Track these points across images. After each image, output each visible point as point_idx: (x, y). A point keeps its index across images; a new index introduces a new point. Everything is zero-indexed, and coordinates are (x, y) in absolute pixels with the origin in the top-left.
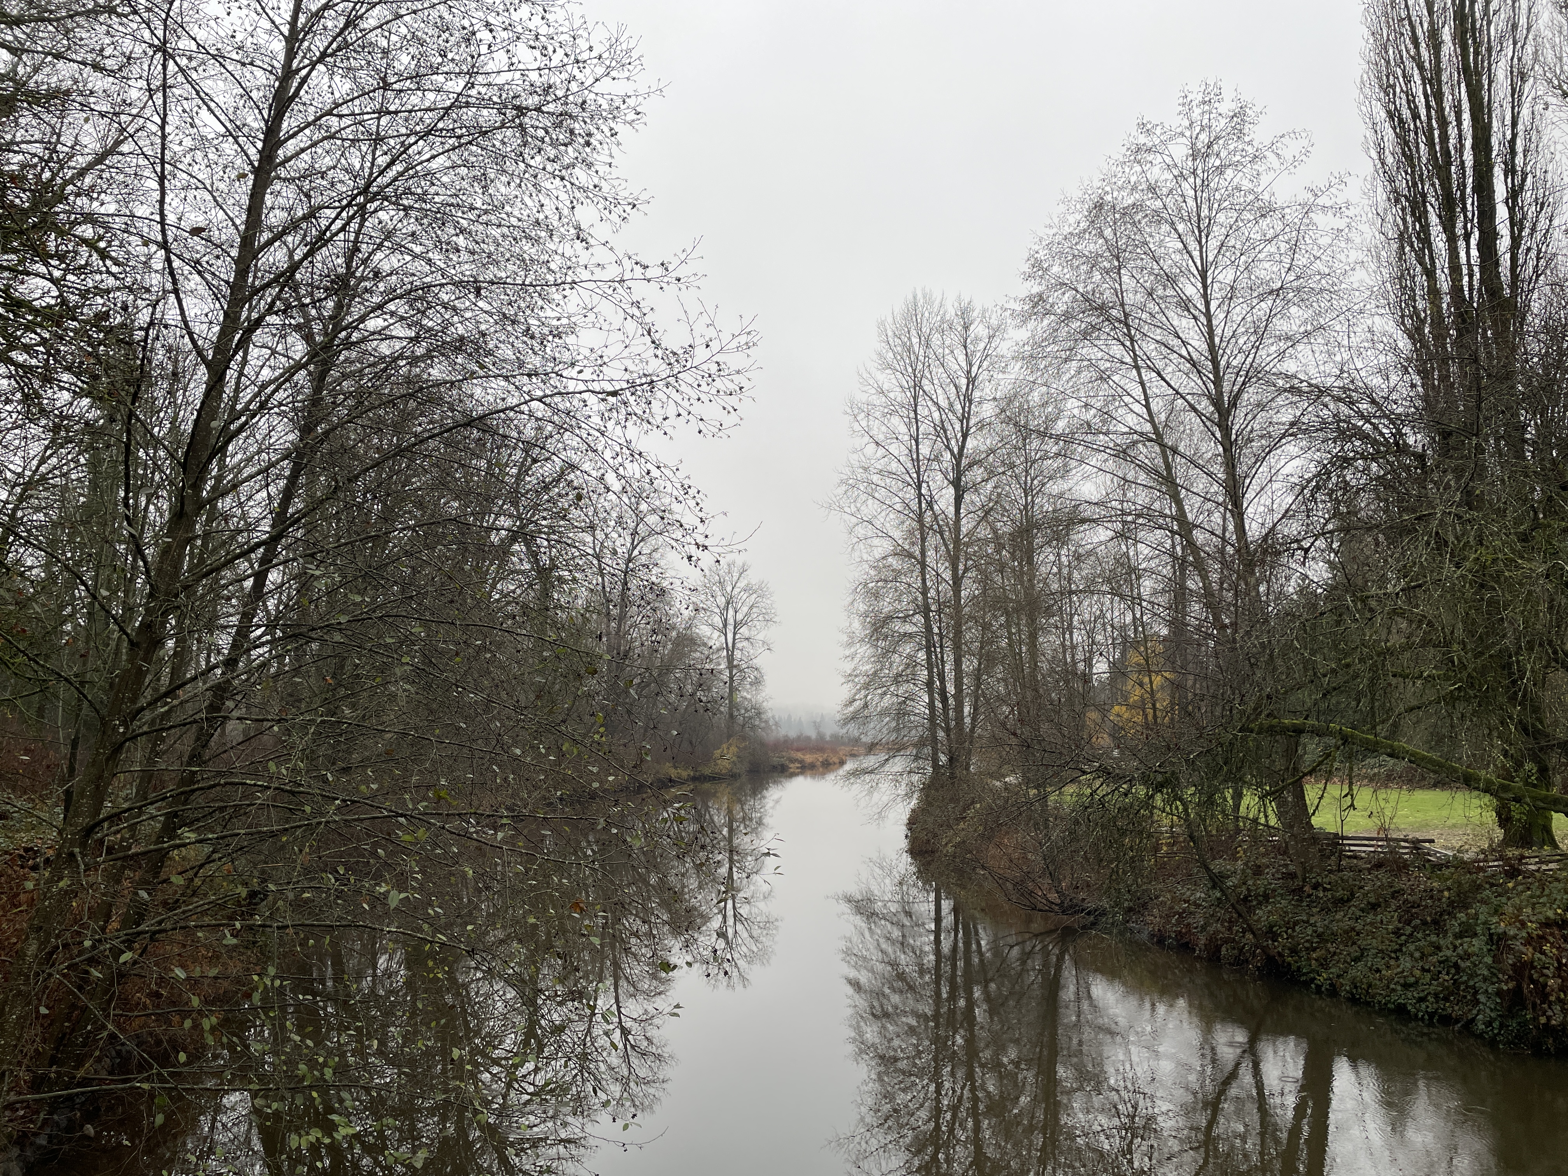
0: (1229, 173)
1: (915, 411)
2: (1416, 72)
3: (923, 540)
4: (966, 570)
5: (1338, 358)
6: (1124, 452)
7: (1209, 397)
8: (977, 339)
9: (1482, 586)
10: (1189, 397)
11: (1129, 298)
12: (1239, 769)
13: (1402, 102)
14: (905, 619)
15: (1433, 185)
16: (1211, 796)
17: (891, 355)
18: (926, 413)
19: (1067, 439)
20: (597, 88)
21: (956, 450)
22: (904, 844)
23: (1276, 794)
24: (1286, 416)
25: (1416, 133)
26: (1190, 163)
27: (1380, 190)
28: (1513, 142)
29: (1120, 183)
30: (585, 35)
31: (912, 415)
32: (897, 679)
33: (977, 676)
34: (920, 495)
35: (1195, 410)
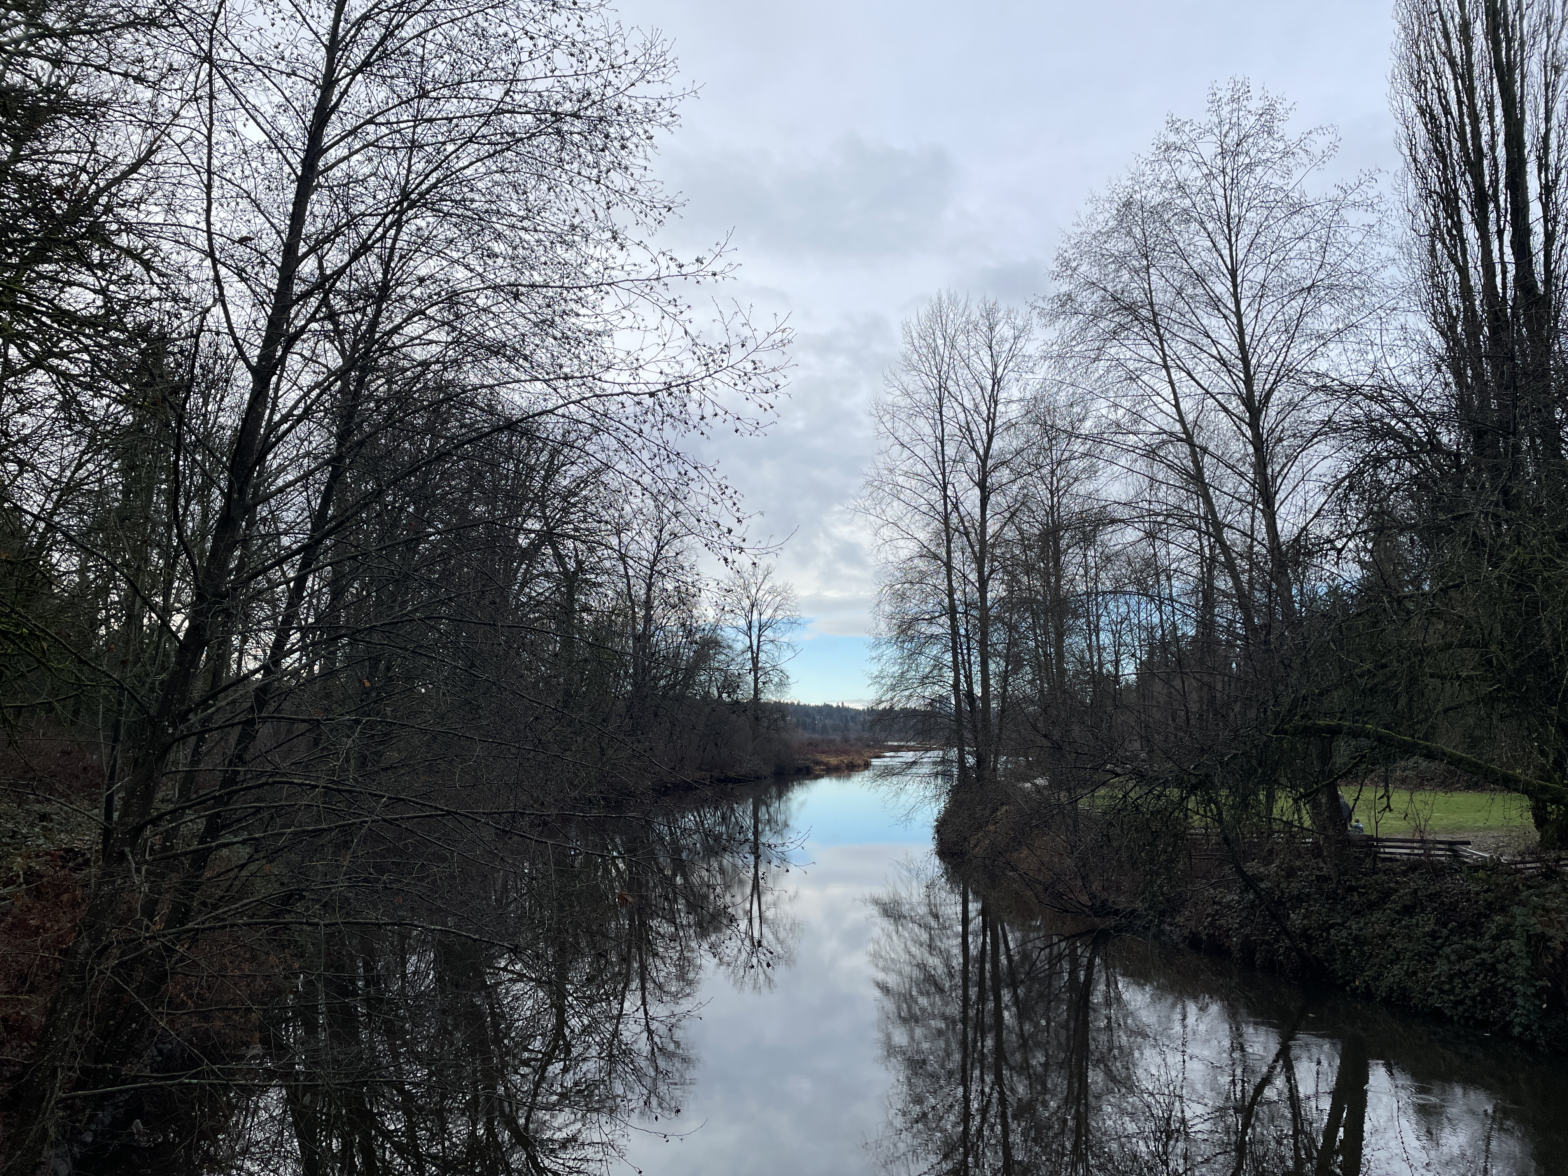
0: (1259, 170)
1: (941, 413)
2: (1447, 67)
3: (949, 541)
4: (992, 571)
5: (1371, 357)
6: (1153, 451)
7: (1240, 396)
8: (1003, 340)
9: (1519, 586)
10: (1218, 397)
11: (1159, 298)
12: (1274, 771)
13: (1433, 97)
14: (931, 621)
15: (1466, 182)
16: (1244, 799)
17: (916, 356)
18: (952, 414)
19: (1097, 439)
20: (631, 91)
21: (981, 452)
22: (932, 846)
23: (1309, 796)
24: (1319, 414)
25: (1448, 130)
26: (1219, 163)
27: (1411, 185)
28: (1546, 138)
29: (1148, 183)
30: (621, 40)
31: (937, 416)
32: (923, 681)
33: (1004, 677)
34: (946, 496)
35: (1226, 410)
